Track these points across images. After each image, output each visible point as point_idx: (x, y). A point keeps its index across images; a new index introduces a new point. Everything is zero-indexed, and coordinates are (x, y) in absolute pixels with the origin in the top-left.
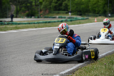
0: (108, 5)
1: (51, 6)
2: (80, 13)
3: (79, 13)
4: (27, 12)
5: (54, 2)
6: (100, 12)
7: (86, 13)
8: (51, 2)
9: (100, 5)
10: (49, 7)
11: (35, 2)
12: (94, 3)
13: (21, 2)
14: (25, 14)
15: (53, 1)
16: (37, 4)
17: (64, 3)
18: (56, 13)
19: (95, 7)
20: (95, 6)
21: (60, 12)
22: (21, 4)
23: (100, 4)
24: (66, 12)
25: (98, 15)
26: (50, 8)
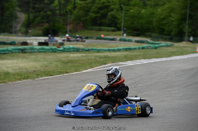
0: (187, 22)
1: (88, 18)
2: (138, 32)
3: (135, 32)
4: (46, 25)
5: (93, 12)
6: (173, 33)
7: (148, 33)
8: (88, 11)
9: (173, 21)
10: (85, 18)
11: (60, 10)
12: (161, 17)
13: (38, 8)
14: (42, 28)
15: (92, 10)
16: (62, 12)
17: (109, 14)
18: (95, 30)
19: (164, 25)
20: (164, 22)
21: (103, 28)
22: (36, 12)
23: (173, 19)
24: (113, 28)
25: (168, 37)
26: (86, 20)
